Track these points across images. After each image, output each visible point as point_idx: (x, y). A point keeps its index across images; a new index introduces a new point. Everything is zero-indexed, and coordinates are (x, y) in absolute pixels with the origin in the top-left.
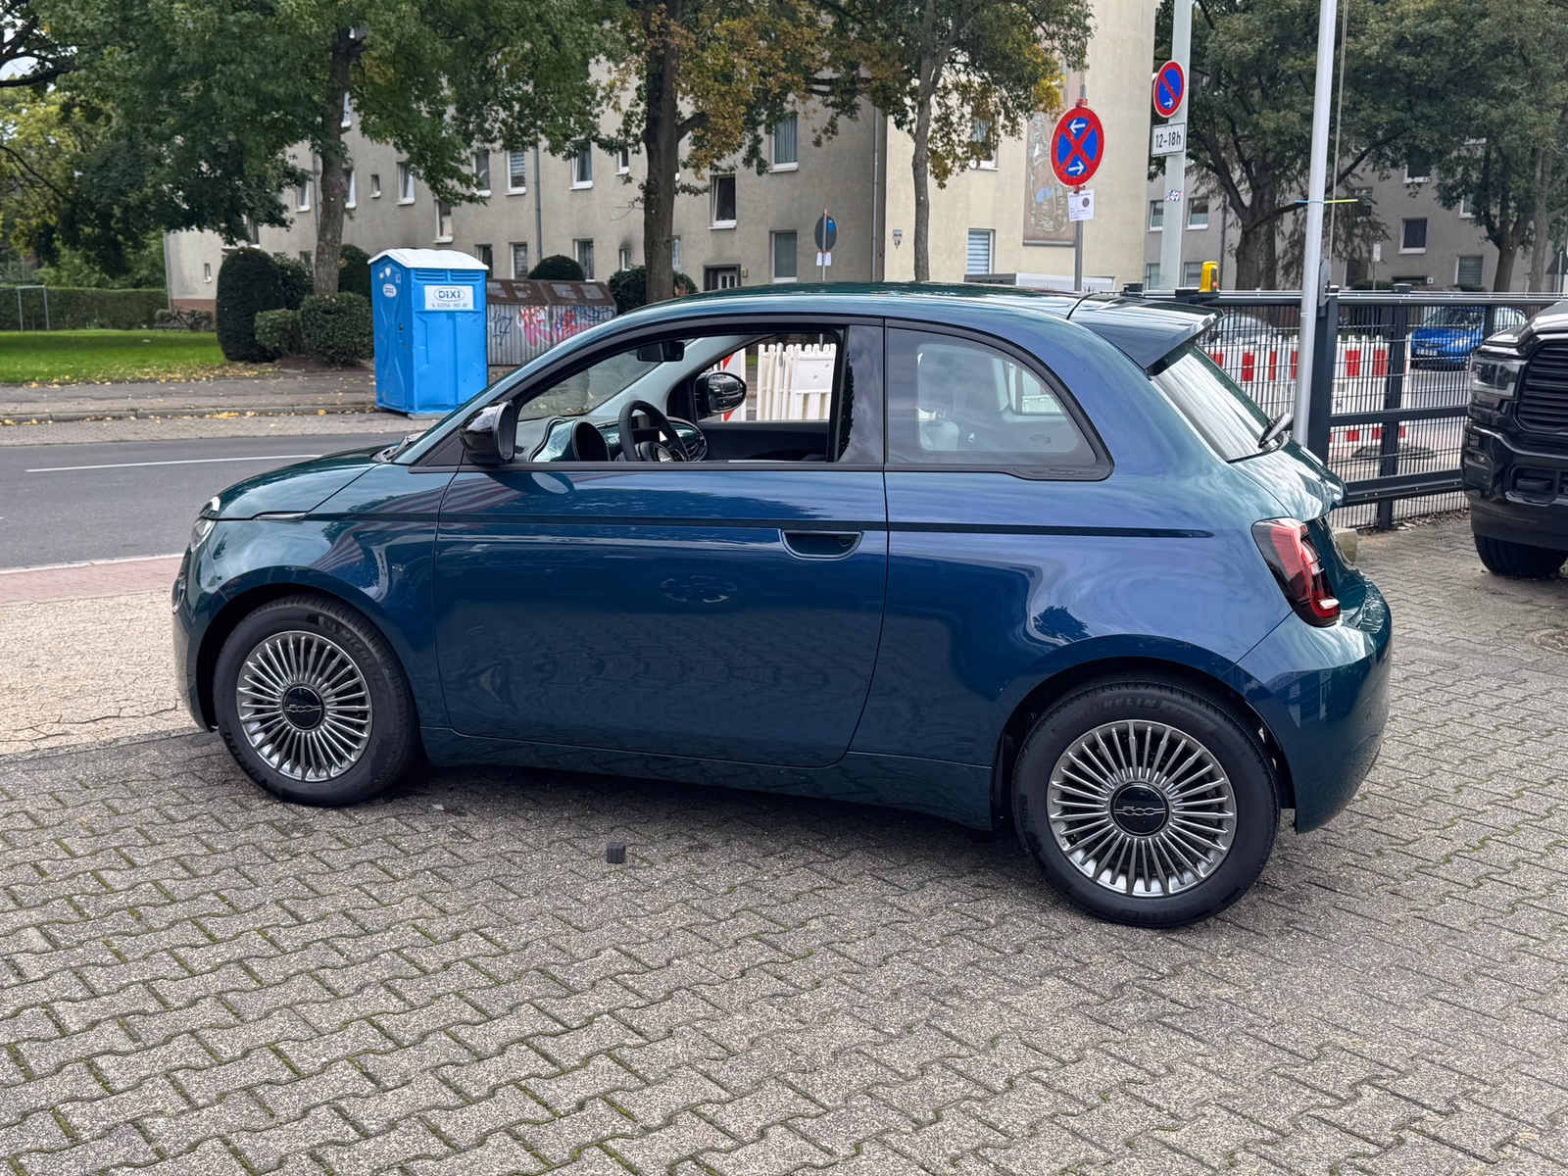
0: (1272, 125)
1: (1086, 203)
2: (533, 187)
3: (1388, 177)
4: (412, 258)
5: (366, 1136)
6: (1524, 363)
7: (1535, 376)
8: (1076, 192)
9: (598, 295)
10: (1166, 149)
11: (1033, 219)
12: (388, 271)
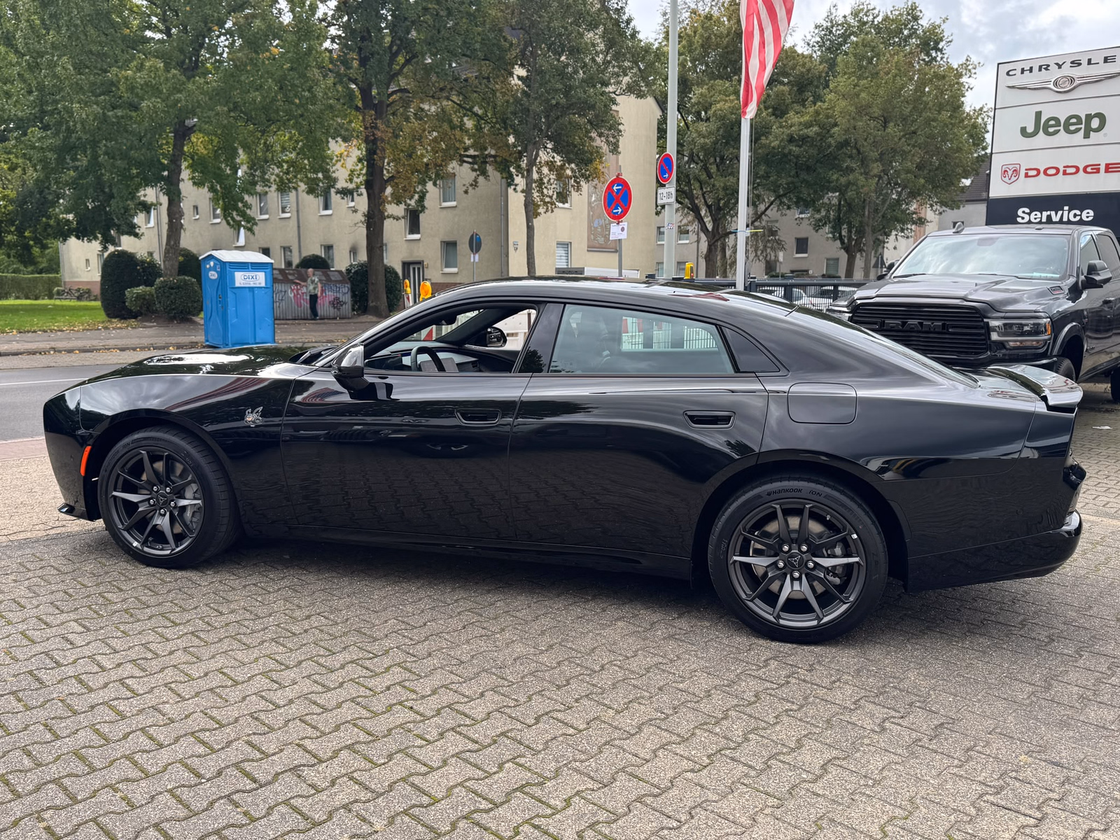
0: (722, 185)
1: (623, 229)
2: (295, 213)
3: (786, 215)
4: (226, 256)
6: (850, 315)
9: (339, 278)
10: (665, 201)
11: (592, 236)
12: (212, 263)
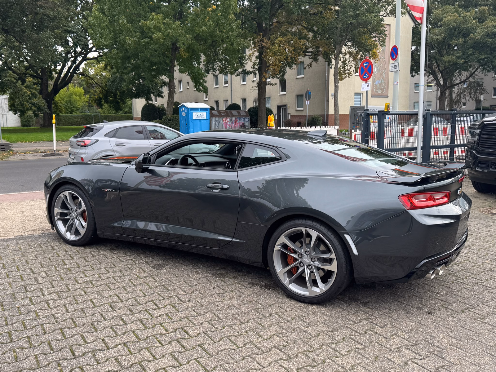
0: (447, 60)
1: (368, 86)
2: (230, 84)
3: (487, 75)
4: (189, 105)
5: (105, 320)
6: (480, 130)
7: (483, 134)
8: (366, 83)
9: (244, 114)
10: (393, 70)
11: (374, 89)
12: (183, 109)
